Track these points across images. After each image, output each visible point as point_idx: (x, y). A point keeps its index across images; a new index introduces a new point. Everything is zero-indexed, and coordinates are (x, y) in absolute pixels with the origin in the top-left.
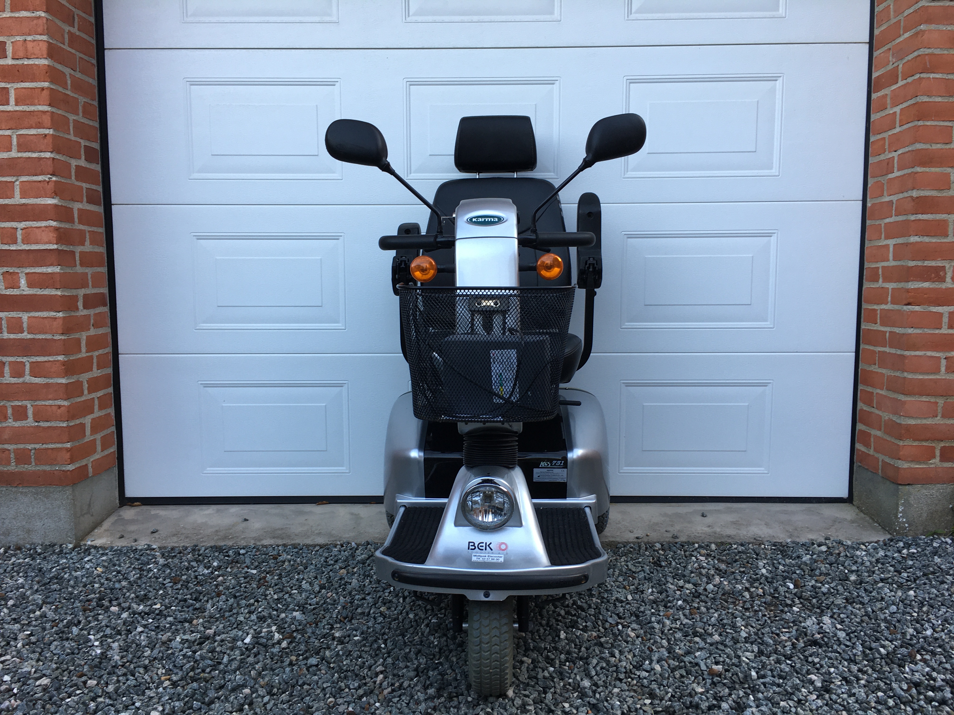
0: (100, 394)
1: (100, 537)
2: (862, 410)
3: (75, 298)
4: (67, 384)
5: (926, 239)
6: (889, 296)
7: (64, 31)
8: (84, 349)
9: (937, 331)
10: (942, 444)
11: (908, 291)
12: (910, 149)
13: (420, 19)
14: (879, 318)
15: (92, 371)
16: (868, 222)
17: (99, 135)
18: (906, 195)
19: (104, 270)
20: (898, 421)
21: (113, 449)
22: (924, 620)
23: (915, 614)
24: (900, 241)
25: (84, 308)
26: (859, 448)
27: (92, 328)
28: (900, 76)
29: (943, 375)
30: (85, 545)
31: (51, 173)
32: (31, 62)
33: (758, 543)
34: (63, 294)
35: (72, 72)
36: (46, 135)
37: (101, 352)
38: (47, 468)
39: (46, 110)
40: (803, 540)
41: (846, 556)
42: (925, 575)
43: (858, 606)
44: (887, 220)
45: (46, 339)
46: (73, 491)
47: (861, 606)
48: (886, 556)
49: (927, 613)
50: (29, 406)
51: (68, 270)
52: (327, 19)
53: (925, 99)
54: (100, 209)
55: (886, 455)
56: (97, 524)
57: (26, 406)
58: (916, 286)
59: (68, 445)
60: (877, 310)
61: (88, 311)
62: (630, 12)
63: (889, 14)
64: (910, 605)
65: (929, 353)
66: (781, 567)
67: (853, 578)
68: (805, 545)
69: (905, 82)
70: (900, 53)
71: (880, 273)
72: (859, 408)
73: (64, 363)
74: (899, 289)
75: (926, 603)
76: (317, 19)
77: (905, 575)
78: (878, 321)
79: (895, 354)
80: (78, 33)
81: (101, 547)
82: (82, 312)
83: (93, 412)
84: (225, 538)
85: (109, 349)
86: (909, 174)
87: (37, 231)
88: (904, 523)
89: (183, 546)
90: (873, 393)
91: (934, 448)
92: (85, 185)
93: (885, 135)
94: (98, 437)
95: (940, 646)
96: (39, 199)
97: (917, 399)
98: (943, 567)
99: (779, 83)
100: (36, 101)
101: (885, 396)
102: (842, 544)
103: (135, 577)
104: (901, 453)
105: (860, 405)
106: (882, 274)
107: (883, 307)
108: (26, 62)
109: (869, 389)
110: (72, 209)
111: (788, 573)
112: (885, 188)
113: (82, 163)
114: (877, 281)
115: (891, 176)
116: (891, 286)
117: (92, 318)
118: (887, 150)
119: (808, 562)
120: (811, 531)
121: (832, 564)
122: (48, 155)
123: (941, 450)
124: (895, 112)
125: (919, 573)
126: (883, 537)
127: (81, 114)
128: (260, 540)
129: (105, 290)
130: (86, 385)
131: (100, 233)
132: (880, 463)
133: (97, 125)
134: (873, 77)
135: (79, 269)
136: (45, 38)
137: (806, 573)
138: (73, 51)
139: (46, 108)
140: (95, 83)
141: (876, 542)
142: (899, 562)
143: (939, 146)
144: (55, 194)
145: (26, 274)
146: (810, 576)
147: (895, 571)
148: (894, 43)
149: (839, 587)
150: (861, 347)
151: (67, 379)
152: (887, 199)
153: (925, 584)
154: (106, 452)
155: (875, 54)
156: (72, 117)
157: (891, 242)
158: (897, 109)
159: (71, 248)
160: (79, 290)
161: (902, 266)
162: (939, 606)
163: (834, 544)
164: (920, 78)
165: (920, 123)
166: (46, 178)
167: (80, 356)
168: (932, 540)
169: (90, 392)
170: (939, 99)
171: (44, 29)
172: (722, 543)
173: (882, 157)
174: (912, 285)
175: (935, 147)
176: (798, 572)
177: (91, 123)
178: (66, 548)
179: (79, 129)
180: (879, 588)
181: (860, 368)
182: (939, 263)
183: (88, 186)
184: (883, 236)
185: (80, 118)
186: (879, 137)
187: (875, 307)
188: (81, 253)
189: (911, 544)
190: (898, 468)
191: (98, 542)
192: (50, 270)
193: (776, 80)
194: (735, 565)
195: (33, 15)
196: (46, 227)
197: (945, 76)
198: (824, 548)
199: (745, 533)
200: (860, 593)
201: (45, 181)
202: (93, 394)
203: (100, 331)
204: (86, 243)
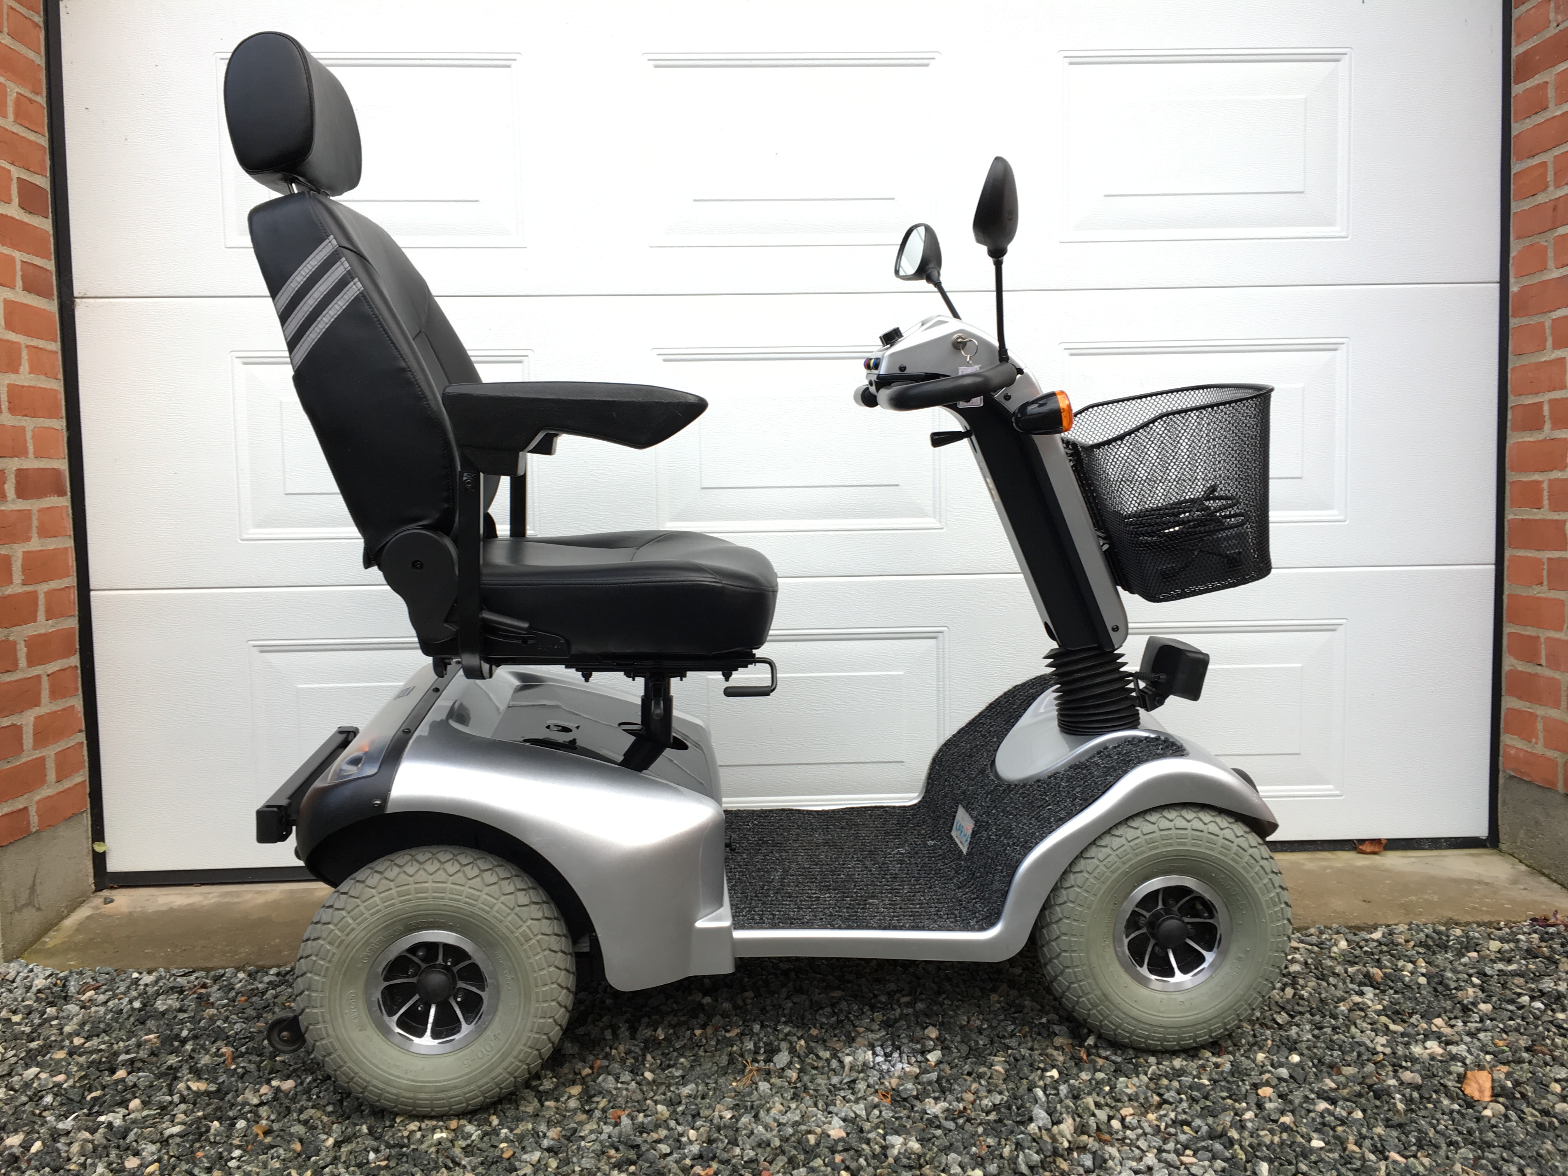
0: (53, 667)
2: (1513, 672)
8: (17, 576)
14: (1546, 498)
15: (35, 621)
16: (1516, 322)
17: (48, 163)
19: (60, 424)
21: (82, 776)
25: (18, 498)
26: (1508, 743)
27: (35, 536)
37: (54, 584)
44: (1557, 315)
54: (52, 307)
56: (48, 928)
60: (1543, 482)
61: (25, 502)
71: (1546, 412)
72: (1507, 668)
78: (1546, 502)
82: (13, 504)
83: (37, 704)
85: (71, 581)
90: (1538, 637)
92: (19, 256)
93: (1547, 157)
94: (50, 752)
99: (1343, 65)
105: (1510, 662)
106: (1551, 413)
107: (1556, 475)
109: (1531, 631)
112: (1550, 254)
114: (1540, 428)
115: (1562, 231)
117: (34, 517)
118: (1552, 183)
124: (1565, 113)
127: (11, 116)
129: (63, 465)
130: (22, 651)
131: (51, 352)
132: (1560, 770)
133: (44, 142)
134: (1513, 55)
135: (7, 419)
140: (41, 61)
150: (1508, 554)
152: (1555, 274)
154: (67, 784)
155: (1517, 13)
157: (1567, 354)
160: (7, 460)
167: (9, 591)
169: (31, 663)
173: (1541, 198)
177: (32, 137)
179: (8, 142)
181: (1506, 592)
183: (27, 258)
184: (1549, 343)
185: (10, 124)
186: (1533, 162)
187: (1537, 477)
188: (11, 388)
193: (1338, 60)
202: (39, 667)
203: (52, 544)
204: (21, 369)
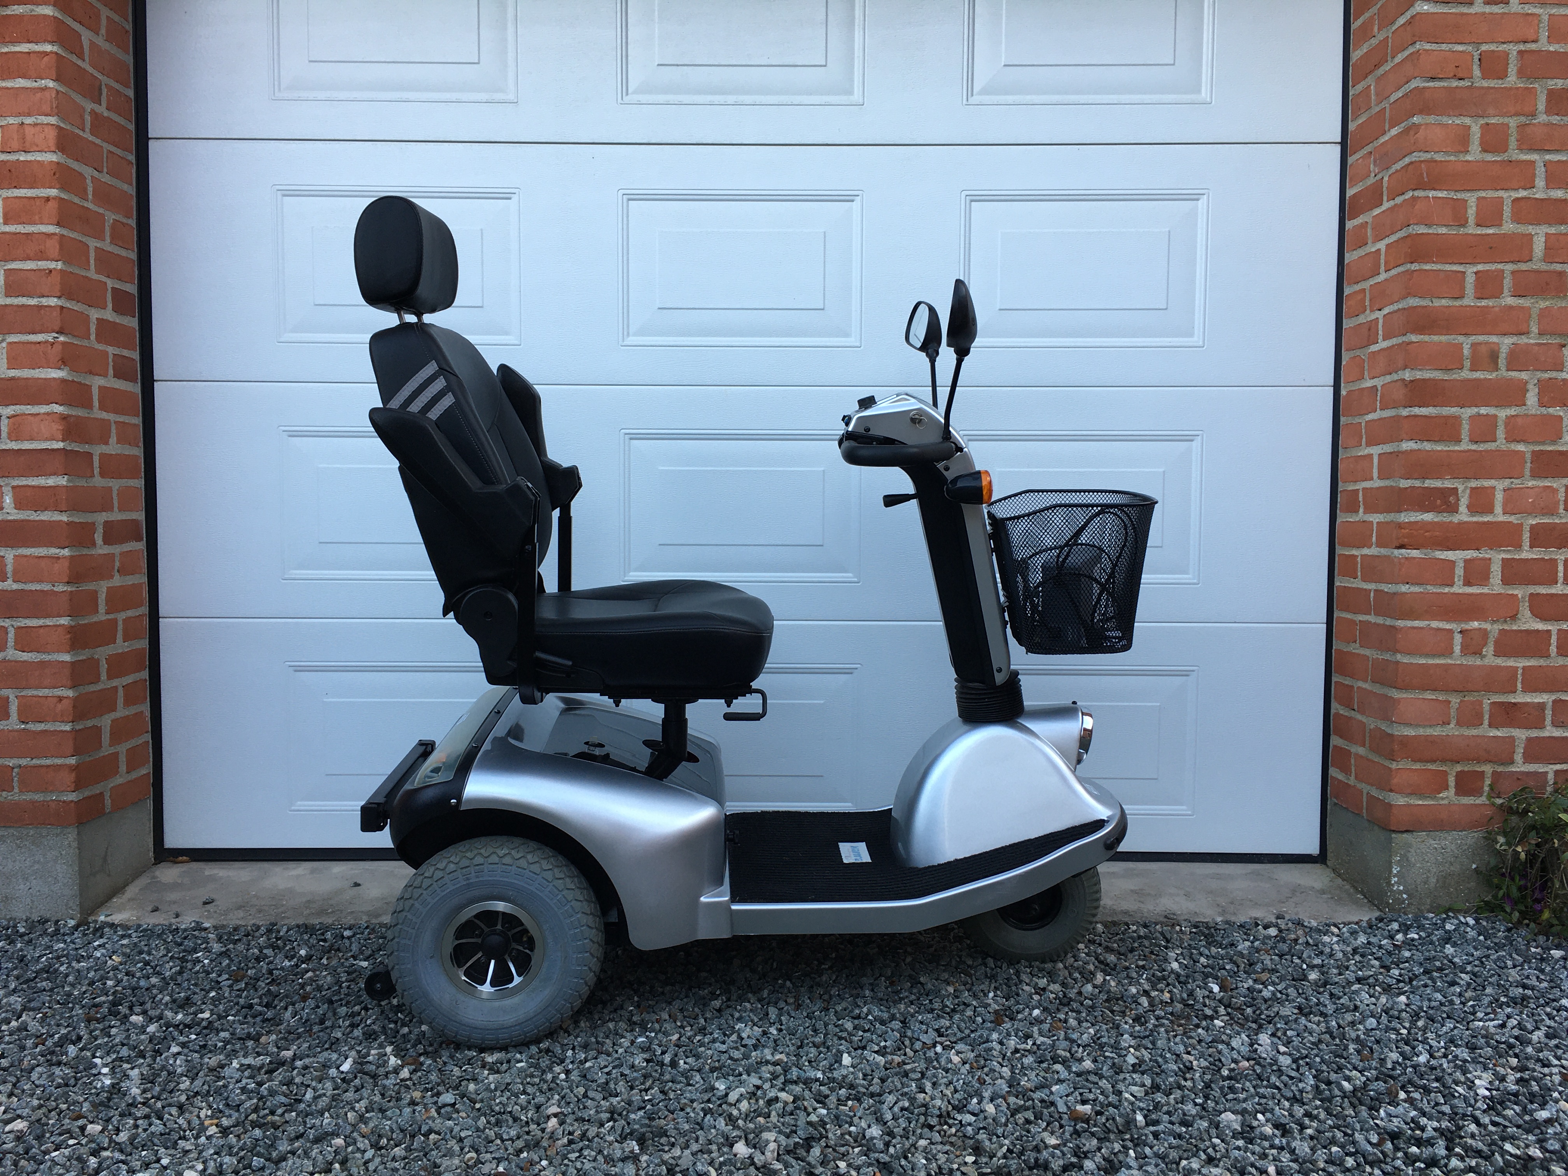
0: (127, 680)
1: (120, 910)
2: (1337, 714)
3: (90, 527)
4: (73, 663)
5: (1427, 446)
6: (1374, 535)
7: (84, 109)
8: (102, 608)
9: (1447, 590)
10: (1459, 768)
11: (1400, 526)
12: (1400, 306)
13: (644, 98)
14: (1359, 569)
16: (1343, 420)
17: (136, 272)
18: (1395, 377)
19: (139, 483)
20: (1390, 732)
21: (147, 769)
22: (1417, 1040)
23: (1404, 1031)
24: (1387, 448)
25: (105, 544)
26: (1334, 775)
27: (117, 574)
28: (1385, 193)
29: (1457, 658)
30: (96, 921)
31: (57, 329)
32: (29, 157)
33: (1171, 922)
34: (71, 519)
35: (96, 174)
36: (51, 271)
37: (130, 613)
38: (38, 797)
39: (52, 232)
40: (1242, 918)
41: (1307, 943)
42: (1426, 972)
43: (1317, 1019)
44: (1370, 417)
45: (42, 591)
46: (79, 834)
47: (1322, 1019)
48: (1369, 943)
49: (1424, 1030)
50: (12, 697)
51: (82, 483)
52: (499, 96)
53: (1422, 230)
54: (135, 388)
55: (1372, 785)
56: (117, 890)
57: (8, 698)
58: (1412, 519)
59: (72, 761)
60: (1357, 557)
61: (110, 547)
62: (970, 92)
63: (1369, 97)
64: (1398, 1018)
65: (1435, 624)
66: (1203, 960)
67: (1313, 976)
68: (1244, 927)
69: (1392, 203)
70: (1385, 159)
71: (1361, 499)
72: (1333, 711)
73: (70, 630)
74: (1387, 523)
75: (1422, 1014)
76: (483, 96)
77: (1395, 972)
78: (1359, 574)
79: (1384, 625)
80: (106, 114)
81: (120, 925)
82: (101, 549)
83: (114, 710)
84: (322, 912)
85: (145, 610)
86: (1399, 345)
87: (32, 418)
88: (1401, 892)
89: (254, 925)
90: (1353, 687)
91: (1445, 773)
92: (111, 350)
93: (1365, 285)
94: (122, 749)
95: (1437, 1080)
96: (37, 370)
97: (1417, 696)
98: (1456, 960)
99: (1202, 203)
100: (37, 217)
101: (1371, 692)
102: (1303, 925)
103: (173, 970)
104: (1395, 781)
105: (1335, 706)
106: (1363, 499)
107: (1366, 551)
108: (23, 157)
109: (1348, 681)
110: (89, 387)
111: (1212, 969)
112: (1366, 365)
113: (108, 314)
114: (1357, 511)
115: (1374, 348)
116: (1376, 518)
117: (117, 559)
118: (1368, 307)
119: (1244, 952)
120: (1256, 905)
121: (1283, 955)
122: (53, 302)
123: (1457, 776)
124: (1379, 250)
125: (1418, 970)
126: (1367, 915)
127: (108, 239)
128: (378, 916)
129: (140, 516)
130: (104, 667)
131: (135, 425)
132: (1365, 799)
133: (133, 256)
134: (1348, 195)
135: (98, 481)
136: (53, 120)
137: (1242, 968)
138: (98, 141)
139: (51, 229)
140: (131, 190)
141: (1357, 923)
142: (1389, 953)
143: (1444, 302)
144: (63, 362)
145: (13, 487)
146: (1245, 972)
147: (1382, 967)
148: (1376, 144)
149: (1291, 990)
150: (1335, 616)
151: (73, 655)
152: (1369, 383)
153: (1426, 986)
154: (134, 775)
155: (1351, 160)
156: (93, 243)
157: (1375, 451)
158: (1382, 245)
159: (86, 448)
160: (95, 514)
161: (1392, 486)
162: (1443, 1019)
163: (1290, 925)
164: (1413, 198)
165: (1415, 267)
166: (49, 337)
167: (95, 619)
168: (1444, 921)
169: (110, 677)
170: (1443, 230)
171: (52, 108)
172: (1114, 923)
173: (1362, 319)
174: (1406, 517)
175: (1437, 303)
176: (1228, 967)
177: (123, 253)
178: (65, 925)
179: (105, 261)
180: (1354, 992)
181: (1334, 645)
182: (1448, 484)
183: (117, 351)
184: (1364, 440)
185: (107, 245)
186: (1357, 287)
187: (1355, 552)
188: (102, 456)
189: (1411, 926)
190: (1390, 805)
191: (117, 918)
192: (51, 481)
193: (1198, 200)
194: (1130, 956)
195: (35, 85)
196: (48, 414)
197: (1452, 195)
198: (1273, 932)
199: (1151, 908)
200: (1322, 1000)
201: (47, 342)
202: (116, 680)
203: (130, 580)
204: (111, 440)
